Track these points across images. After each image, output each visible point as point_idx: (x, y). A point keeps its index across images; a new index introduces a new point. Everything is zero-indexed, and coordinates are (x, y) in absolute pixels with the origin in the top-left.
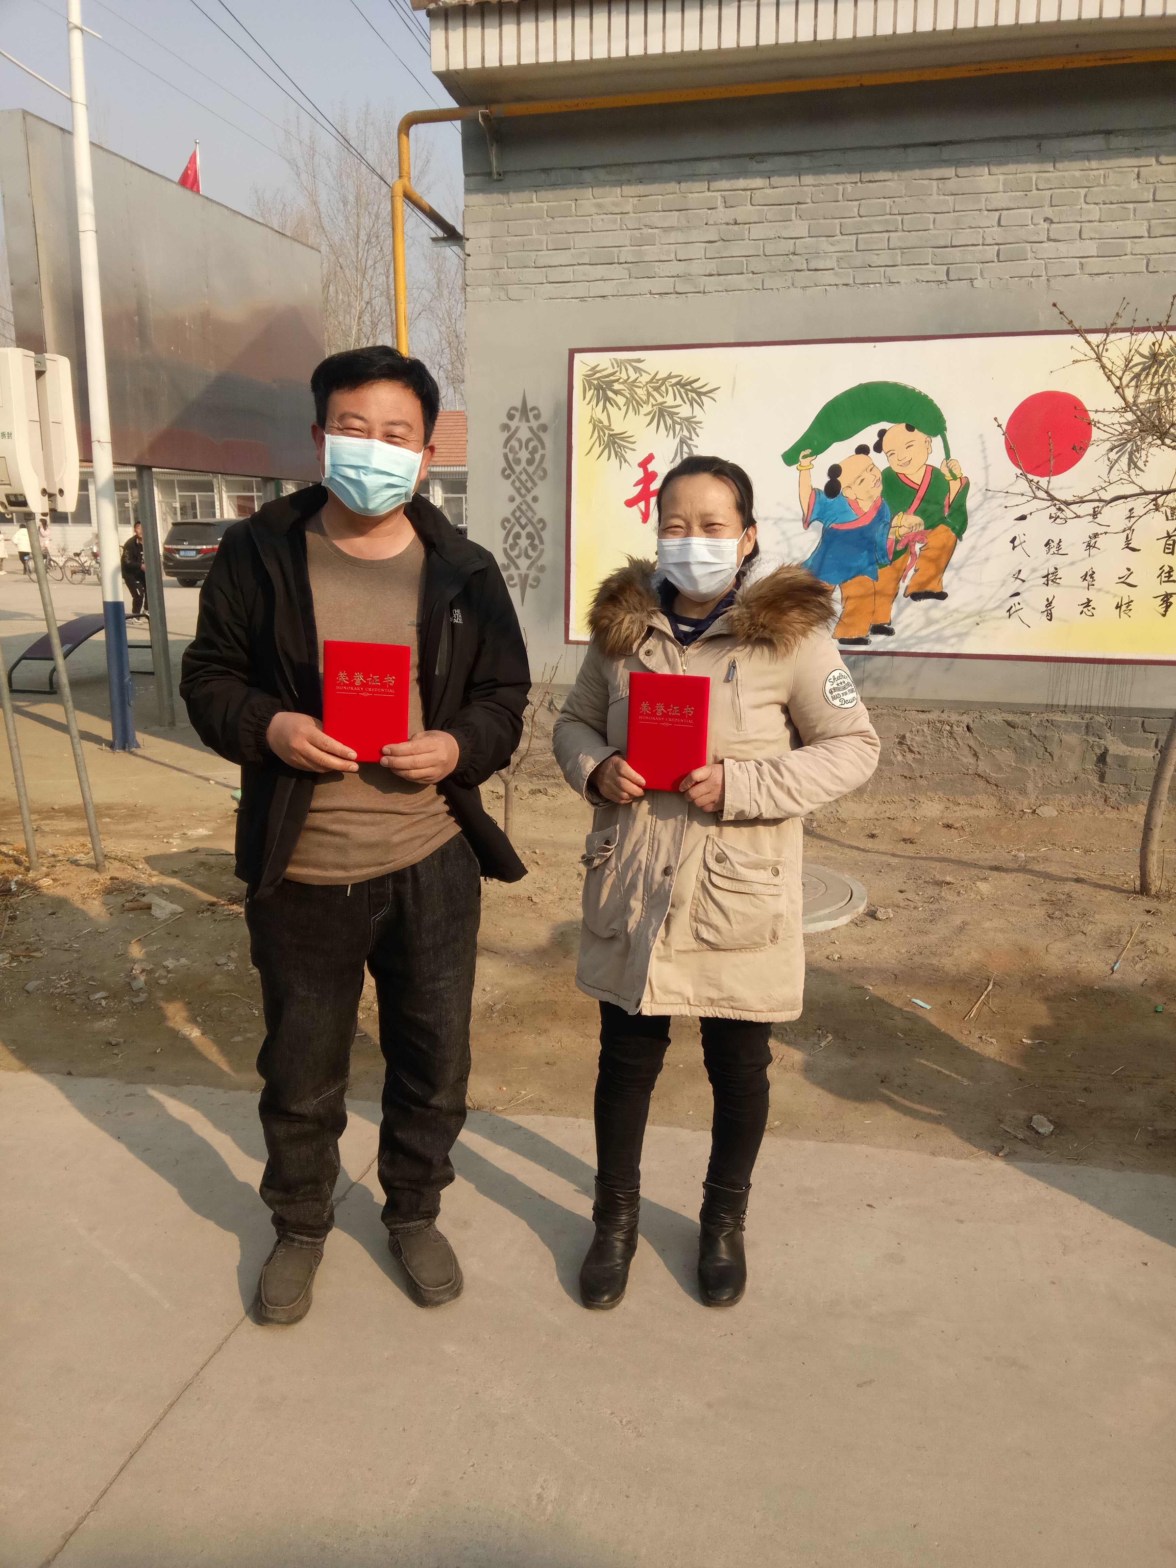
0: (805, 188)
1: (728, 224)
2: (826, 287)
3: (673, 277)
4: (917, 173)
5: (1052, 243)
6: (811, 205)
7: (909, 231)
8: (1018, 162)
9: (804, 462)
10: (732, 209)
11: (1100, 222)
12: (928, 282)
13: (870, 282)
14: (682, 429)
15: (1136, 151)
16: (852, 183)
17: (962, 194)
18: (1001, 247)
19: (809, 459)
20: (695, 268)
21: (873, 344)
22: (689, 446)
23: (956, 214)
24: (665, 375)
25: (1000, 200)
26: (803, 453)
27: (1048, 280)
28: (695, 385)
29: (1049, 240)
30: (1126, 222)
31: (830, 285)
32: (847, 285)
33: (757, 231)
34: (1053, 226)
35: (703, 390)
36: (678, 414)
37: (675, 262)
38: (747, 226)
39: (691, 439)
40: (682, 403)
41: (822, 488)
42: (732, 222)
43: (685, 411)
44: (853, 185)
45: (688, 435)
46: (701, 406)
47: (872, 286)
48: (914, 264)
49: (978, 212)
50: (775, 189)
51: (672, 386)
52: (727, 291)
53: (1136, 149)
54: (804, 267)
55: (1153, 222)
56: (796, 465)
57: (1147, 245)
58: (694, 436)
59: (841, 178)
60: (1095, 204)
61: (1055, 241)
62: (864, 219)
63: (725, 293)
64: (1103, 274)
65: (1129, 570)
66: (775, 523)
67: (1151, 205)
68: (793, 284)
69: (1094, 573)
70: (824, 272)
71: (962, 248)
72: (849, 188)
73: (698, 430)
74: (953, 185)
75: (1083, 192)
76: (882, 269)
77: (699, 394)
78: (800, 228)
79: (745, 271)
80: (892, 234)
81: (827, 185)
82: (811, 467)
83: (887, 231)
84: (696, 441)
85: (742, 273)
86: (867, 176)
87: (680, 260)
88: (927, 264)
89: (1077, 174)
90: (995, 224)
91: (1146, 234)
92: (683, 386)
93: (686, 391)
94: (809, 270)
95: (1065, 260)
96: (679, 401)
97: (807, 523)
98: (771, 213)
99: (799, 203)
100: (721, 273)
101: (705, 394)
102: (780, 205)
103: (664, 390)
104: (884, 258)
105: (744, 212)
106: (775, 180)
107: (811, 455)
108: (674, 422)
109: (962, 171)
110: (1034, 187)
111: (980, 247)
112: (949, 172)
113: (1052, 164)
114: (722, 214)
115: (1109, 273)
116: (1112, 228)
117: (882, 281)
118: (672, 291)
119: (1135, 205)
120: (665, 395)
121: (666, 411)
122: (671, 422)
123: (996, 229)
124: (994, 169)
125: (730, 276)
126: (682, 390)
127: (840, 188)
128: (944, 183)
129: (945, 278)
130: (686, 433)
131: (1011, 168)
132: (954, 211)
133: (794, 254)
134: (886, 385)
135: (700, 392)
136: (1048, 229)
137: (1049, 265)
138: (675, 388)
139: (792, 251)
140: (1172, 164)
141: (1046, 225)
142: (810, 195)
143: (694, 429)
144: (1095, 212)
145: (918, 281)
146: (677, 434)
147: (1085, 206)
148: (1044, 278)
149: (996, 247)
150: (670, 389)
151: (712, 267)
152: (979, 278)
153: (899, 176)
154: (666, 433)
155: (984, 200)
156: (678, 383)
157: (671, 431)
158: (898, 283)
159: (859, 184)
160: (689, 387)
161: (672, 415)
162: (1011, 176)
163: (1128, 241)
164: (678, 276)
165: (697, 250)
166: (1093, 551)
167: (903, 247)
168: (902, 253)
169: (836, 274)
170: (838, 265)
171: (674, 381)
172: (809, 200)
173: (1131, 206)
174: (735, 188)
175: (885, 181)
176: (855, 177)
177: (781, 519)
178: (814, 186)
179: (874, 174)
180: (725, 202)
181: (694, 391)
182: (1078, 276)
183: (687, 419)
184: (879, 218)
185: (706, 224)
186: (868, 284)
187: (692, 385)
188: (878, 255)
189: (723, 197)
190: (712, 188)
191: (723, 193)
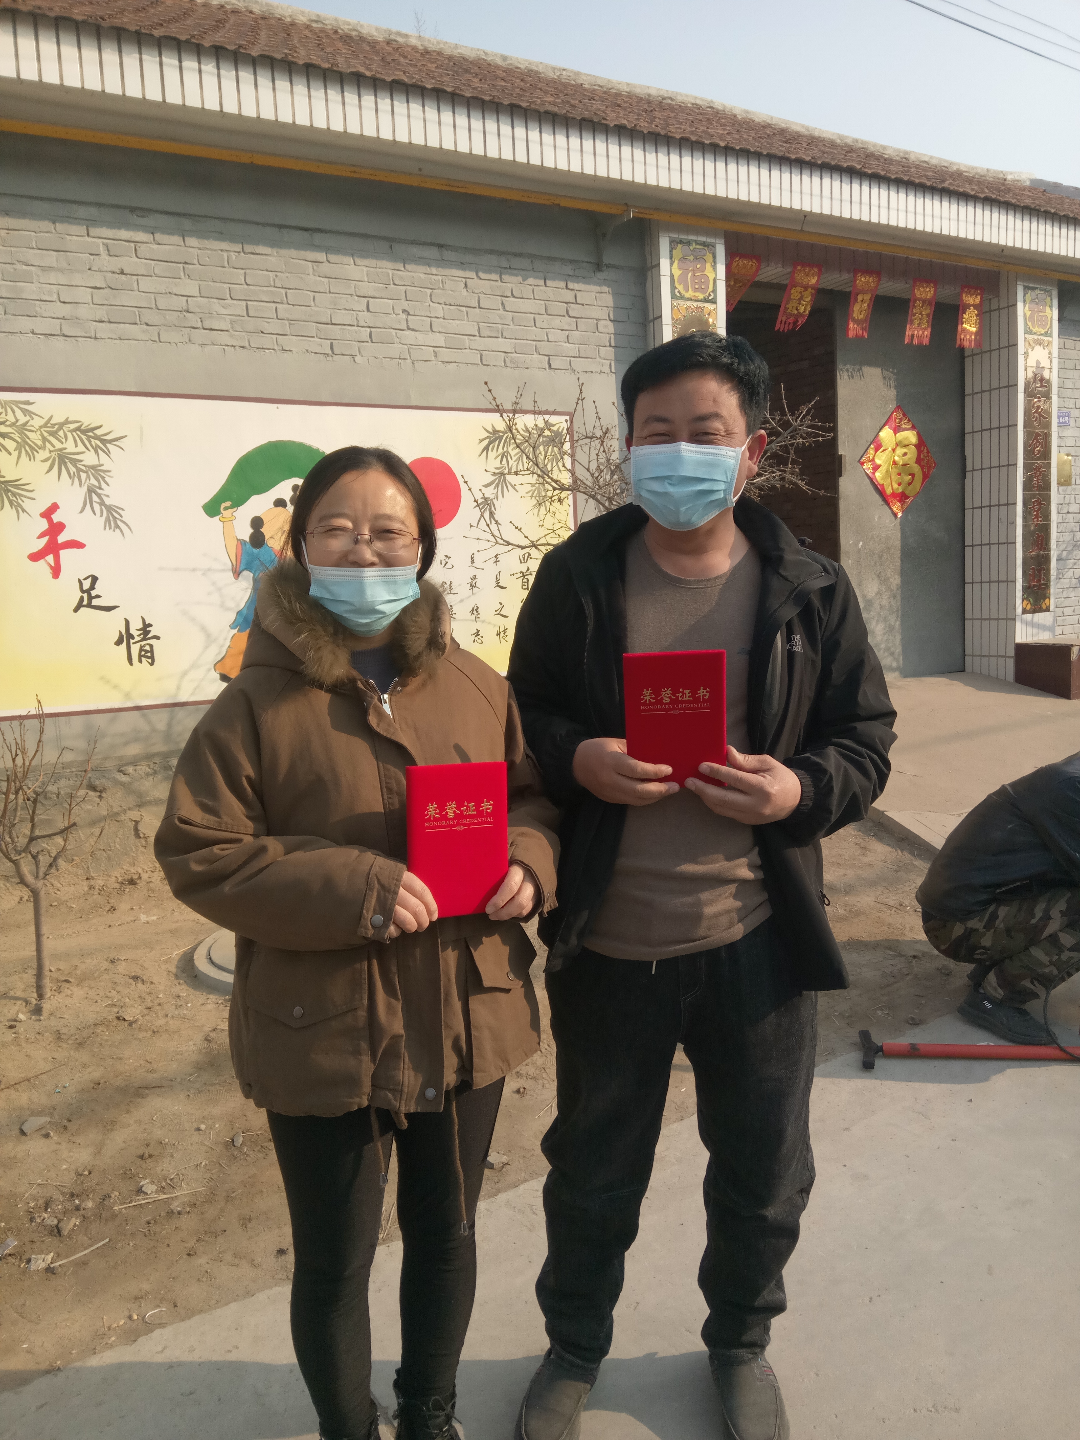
0: (191, 250)
1: (114, 272)
2: (224, 347)
3: (58, 318)
4: (293, 253)
5: (411, 332)
6: (198, 266)
7: (293, 305)
8: (376, 258)
9: (227, 514)
10: (116, 258)
11: (444, 319)
12: (316, 353)
13: (264, 347)
14: (88, 477)
15: (462, 265)
16: (235, 252)
17: (335, 278)
18: (373, 330)
19: (230, 511)
20: (83, 312)
21: (275, 405)
22: (99, 496)
23: (331, 295)
24: (62, 420)
25: (368, 288)
26: (223, 505)
27: (413, 363)
28: (98, 432)
29: (409, 328)
30: (462, 322)
31: (228, 346)
32: (243, 347)
33: (146, 284)
34: (410, 317)
35: (108, 437)
36: (81, 461)
37: (59, 303)
38: (135, 278)
39: (100, 488)
40: (84, 449)
41: (247, 539)
42: (118, 271)
43: (89, 458)
44: (236, 254)
45: (96, 484)
46: (108, 453)
47: (267, 351)
48: (302, 336)
49: (349, 296)
50: (160, 246)
51: (71, 431)
52: (120, 339)
53: (462, 263)
54: (199, 325)
55: (481, 324)
56: (218, 517)
57: (479, 343)
58: (103, 485)
59: (225, 245)
60: (439, 303)
61: (413, 330)
62: (251, 287)
63: (118, 341)
64: (451, 362)
65: (501, 604)
66: (204, 574)
67: (478, 310)
68: (190, 340)
69: (478, 608)
70: (219, 332)
71: (340, 327)
72: (233, 256)
73: (107, 479)
74: (325, 268)
75: (429, 291)
76: (274, 337)
77: (104, 442)
78: (191, 287)
79: (138, 322)
80: (278, 305)
81: (211, 250)
82: (233, 518)
83: (274, 302)
84: (106, 490)
85: (136, 324)
86: (249, 248)
87: (64, 303)
88: (313, 337)
89: (422, 275)
90: (365, 309)
91: (478, 335)
92: (84, 432)
93: (89, 437)
94: (204, 329)
95: (423, 347)
96: (81, 448)
97: (237, 574)
98: (160, 268)
99: (186, 263)
100: (112, 320)
101: (111, 441)
102: (167, 262)
103: (63, 436)
104: (274, 327)
105: (129, 263)
106: (158, 236)
107: (232, 507)
108: (79, 470)
109: (333, 258)
110: (392, 282)
111: (355, 328)
112: (321, 256)
113: (402, 265)
114: (105, 261)
115: (455, 362)
116: (454, 325)
117: (276, 347)
118: (59, 333)
119: (467, 309)
120: (64, 441)
121: (68, 458)
122: (74, 470)
123: (366, 313)
124: (359, 261)
125: (122, 325)
126: (83, 437)
127: (225, 254)
128: (318, 266)
129: (330, 352)
130: (93, 481)
131: (371, 262)
132: (330, 292)
133: (188, 312)
134: (292, 443)
135: (105, 440)
136: (407, 320)
137: (411, 351)
138: (74, 434)
139: (185, 308)
140: (488, 280)
141: (404, 316)
142: (196, 257)
143: (103, 478)
144: (439, 310)
145: (307, 351)
146: (83, 481)
147: (431, 304)
148: (409, 361)
149: (368, 330)
150: (69, 435)
151: (101, 313)
152: (358, 355)
153: (277, 252)
154: (70, 481)
155: (353, 287)
156: (78, 429)
157: (76, 480)
158: (291, 351)
159: (242, 254)
160: (91, 434)
161: (75, 462)
162: (372, 269)
163: (466, 337)
164: (64, 318)
165: (83, 295)
166: (475, 589)
167: (290, 318)
168: (290, 324)
169: (231, 336)
170: (232, 328)
171: (73, 426)
172: (196, 262)
173: (464, 309)
174: (117, 237)
175: (266, 255)
176: (238, 247)
177: (209, 570)
178: (199, 249)
179: (255, 247)
180: (108, 250)
181: (97, 437)
182: (434, 362)
183: (93, 467)
184: (265, 289)
185: (89, 269)
186: (263, 348)
187: (95, 432)
188: (268, 323)
189: (106, 245)
190: (91, 234)
191: (105, 241)
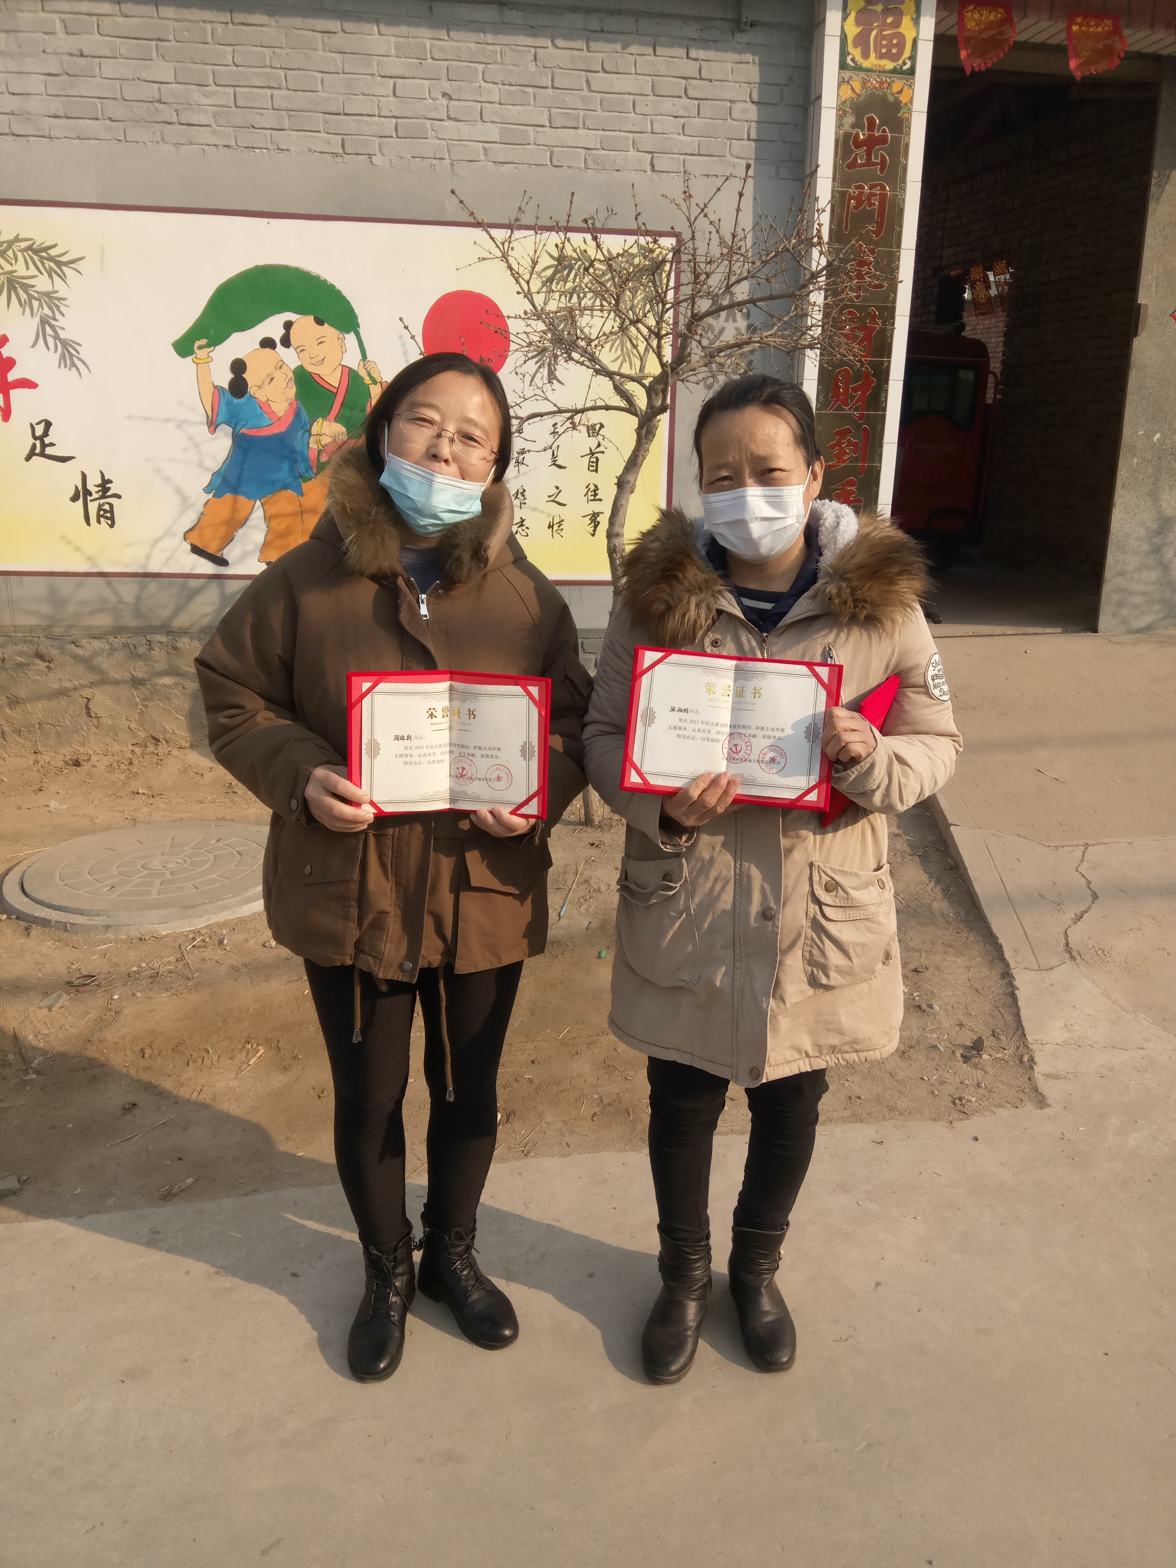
0: (165, 22)
1: (71, 55)
2: (204, 147)
3: (6, 114)
4: (298, 21)
5: (452, 123)
6: (174, 43)
7: (295, 91)
8: (409, 25)
9: (201, 354)
10: (75, 36)
11: (500, 104)
12: (321, 152)
13: (255, 146)
14: (41, 306)
15: (532, 30)
16: (222, 23)
17: (351, 53)
18: (399, 120)
19: (206, 350)
20: (34, 105)
21: (266, 220)
22: (53, 328)
23: (346, 76)
24: (11, 237)
25: (394, 66)
26: (198, 343)
27: (452, 164)
28: (53, 252)
29: (449, 118)
30: (527, 108)
31: (208, 145)
32: (228, 147)
33: (110, 68)
34: (452, 103)
35: (64, 259)
36: (33, 286)
37: (7, 95)
38: (97, 60)
39: (55, 319)
40: (37, 273)
41: (226, 386)
42: (76, 53)
43: (42, 283)
44: (223, 25)
45: (50, 313)
46: (63, 278)
47: (258, 151)
48: (304, 131)
49: (370, 77)
50: (128, 19)
51: (22, 251)
52: (79, 138)
53: (531, 27)
54: (174, 119)
55: (554, 111)
56: (191, 357)
57: (550, 136)
58: (58, 316)
59: (208, 15)
60: (494, 83)
61: (456, 120)
62: (240, 69)
63: (77, 141)
64: (507, 163)
65: (557, 488)
66: (178, 426)
67: (550, 91)
68: (163, 139)
69: (524, 491)
70: (199, 128)
71: (356, 117)
72: (220, 28)
73: (62, 308)
74: (339, 40)
75: (481, 67)
76: (268, 132)
77: (59, 264)
78: (164, 71)
79: (100, 116)
80: (275, 92)
81: (190, 21)
82: (209, 360)
83: (270, 88)
84: (61, 321)
85: (97, 119)
86: (239, 17)
87: (13, 94)
88: (319, 132)
89: (473, 46)
90: (390, 93)
91: (547, 124)
92: (37, 252)
93: (42, 259)
94: (180, 124)
95: (468, 143)
96: (33, 271)
97: (213, 427)
98: (125, 47)
99: (159, 40)
100: (69, 115)
101: (67, 264)
102: (136, 39)
103: (12, 256)
104: (268, 119)
105: (92, 42)
106: (128, 8)
107: (208, 346)
108: (30, 297)
109: (349, 26)
110: (429, 56)
111: (376, 119)
112: (334, 25)
113: (445, 32)
114: (62, 42)
115: (514, 163)
116: (514, 112)
117: (269, 146)
118: (7, 131)
119: (535, 90)
120: (13, 262)
121: (18, 283)
122: (25, 296)
123: (391, 99)
124: (384, 29)
125: (81, 121)
126: (36, 258)
127: (209, 27)
128: (329, 38)
129: (341, 151)
130: (47, 311)
131: (403, 29)
132: (344, 73)
133: (160, 102)
134: (285, 269)
135: (60, 262)
136: (447, 107)
137: (451, 147)
138: (25, 254)
139: (157, 97)
140: (568, 49)
141: (444, 102)
142: (172, 32)
143: (58, 307)
144: (494, 92)
145: (310, 150)
146: (35, 311)
147: (483, 84)
148: (447, 161)
149: (394, 121)
150: (19, 255)
151: (56, 106)
152: (378, 154)
153: (276, 21)
154: (21, 310)
155: (375, 64)
156: (30, 248)
157: (28, 309)
158: (288, 150)
159: (231, 26)
160: (44, 254)
161: (26, 288)
162: (403, 40)
163: (530, 128)
164: (13, 113)
165: (36, 83)
166: (522, 467)
167: (289, 108)
168: (289, 116)
169: (214, 132)
170: (216, 122)
171: (24, 245)
172: (171, 37)
173: (530, 90)
174: (76, 10)
175: (261, 25)
176: (226, 17)
177: (184, 421)
178: (176, 20)
179: (248, 16)
180: (65, 27)
181: (51, 259)
182: (483, 163)
183: (47, 294)
184: (258, 70)
185: (44, 52)
186: (253, 148)
187: (49, 252)
188: (261, 114)
189: (63, 21)
190: (47, 8)
191: (63, 16)
